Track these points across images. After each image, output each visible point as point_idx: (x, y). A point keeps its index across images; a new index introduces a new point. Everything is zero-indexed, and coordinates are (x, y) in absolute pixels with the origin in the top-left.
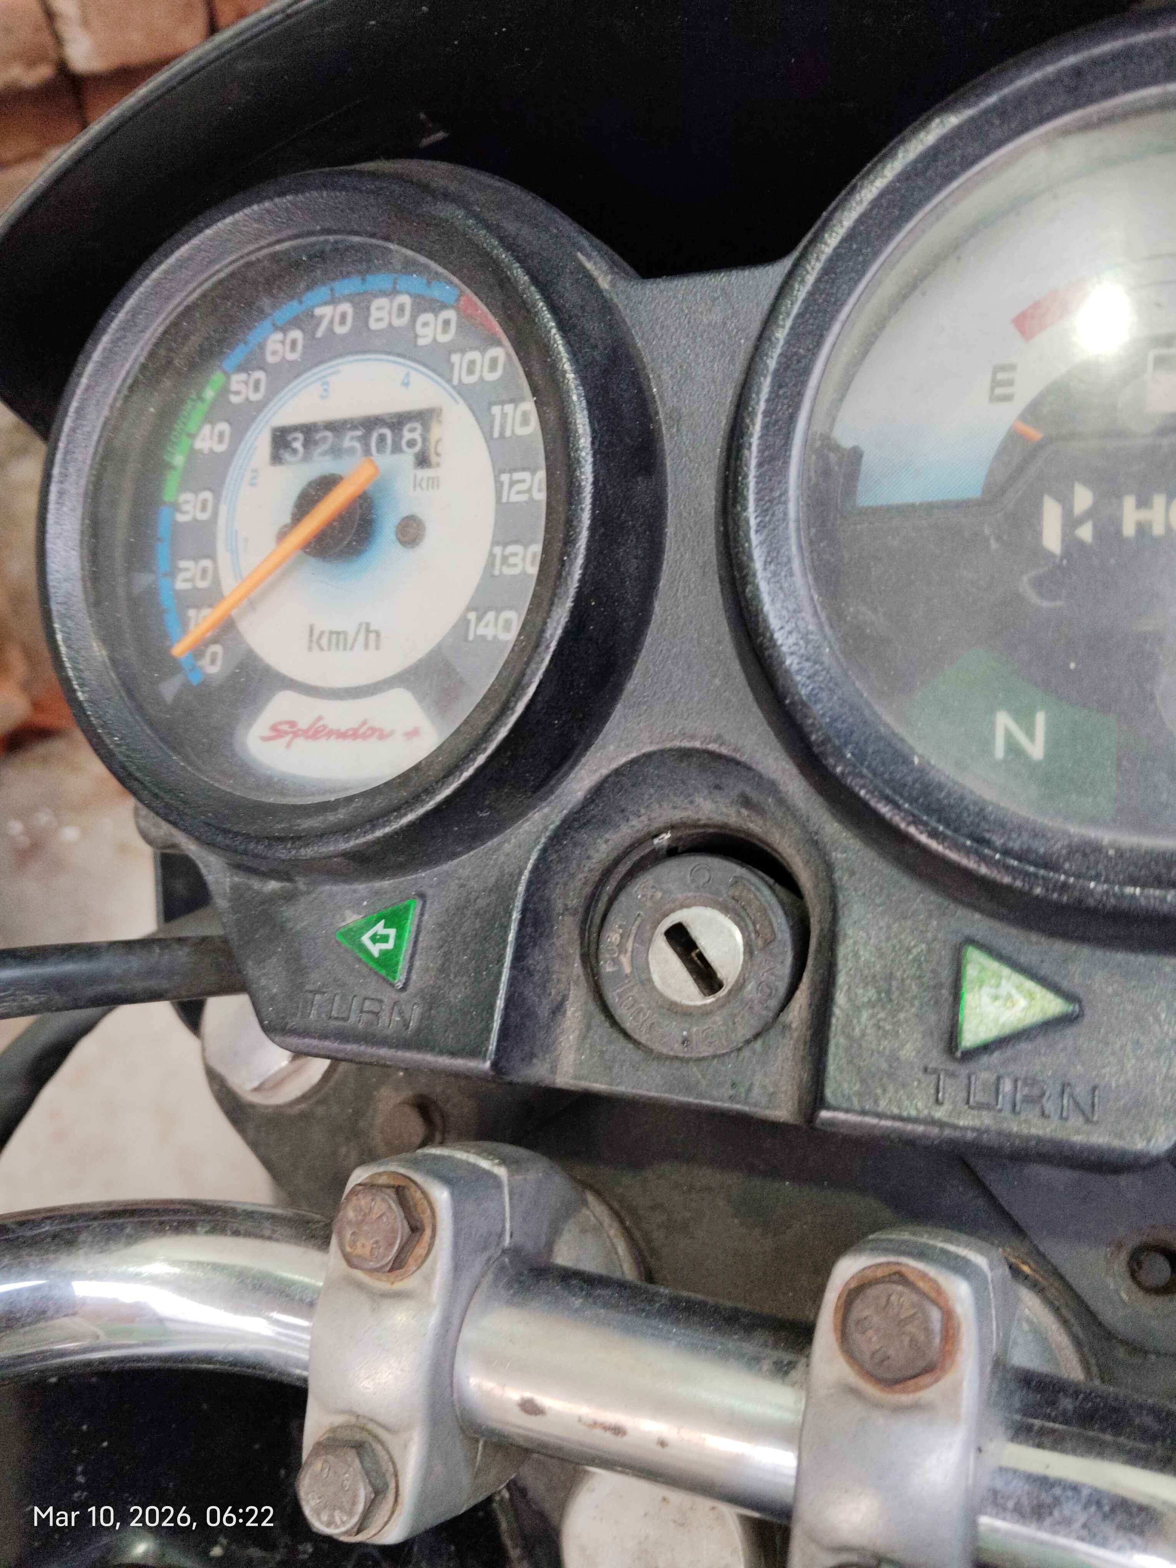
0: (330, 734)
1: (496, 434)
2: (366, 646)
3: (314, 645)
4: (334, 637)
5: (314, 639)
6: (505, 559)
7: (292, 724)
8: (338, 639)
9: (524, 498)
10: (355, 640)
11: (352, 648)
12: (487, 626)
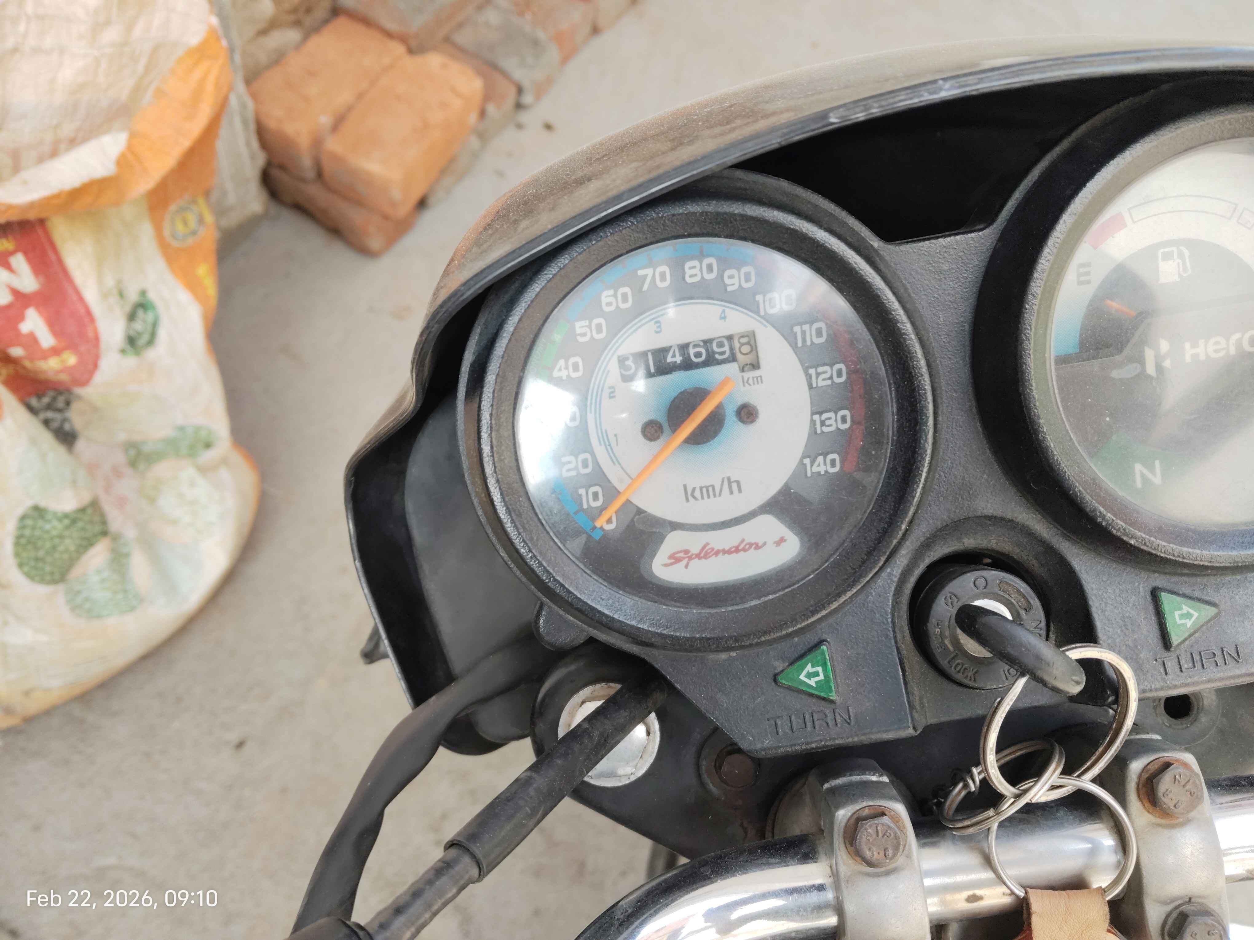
0: (717, 553)
1: (800, 344)
2: (731, 493)
3: (690, 498)
4: (704, 490)
5: (689, 494)
6: (823, 423)
7: (686, 552)
8: (708, 491)
9: (829, 382)
10: (721, 491)
11: (720, 495)
12: (819, 465)
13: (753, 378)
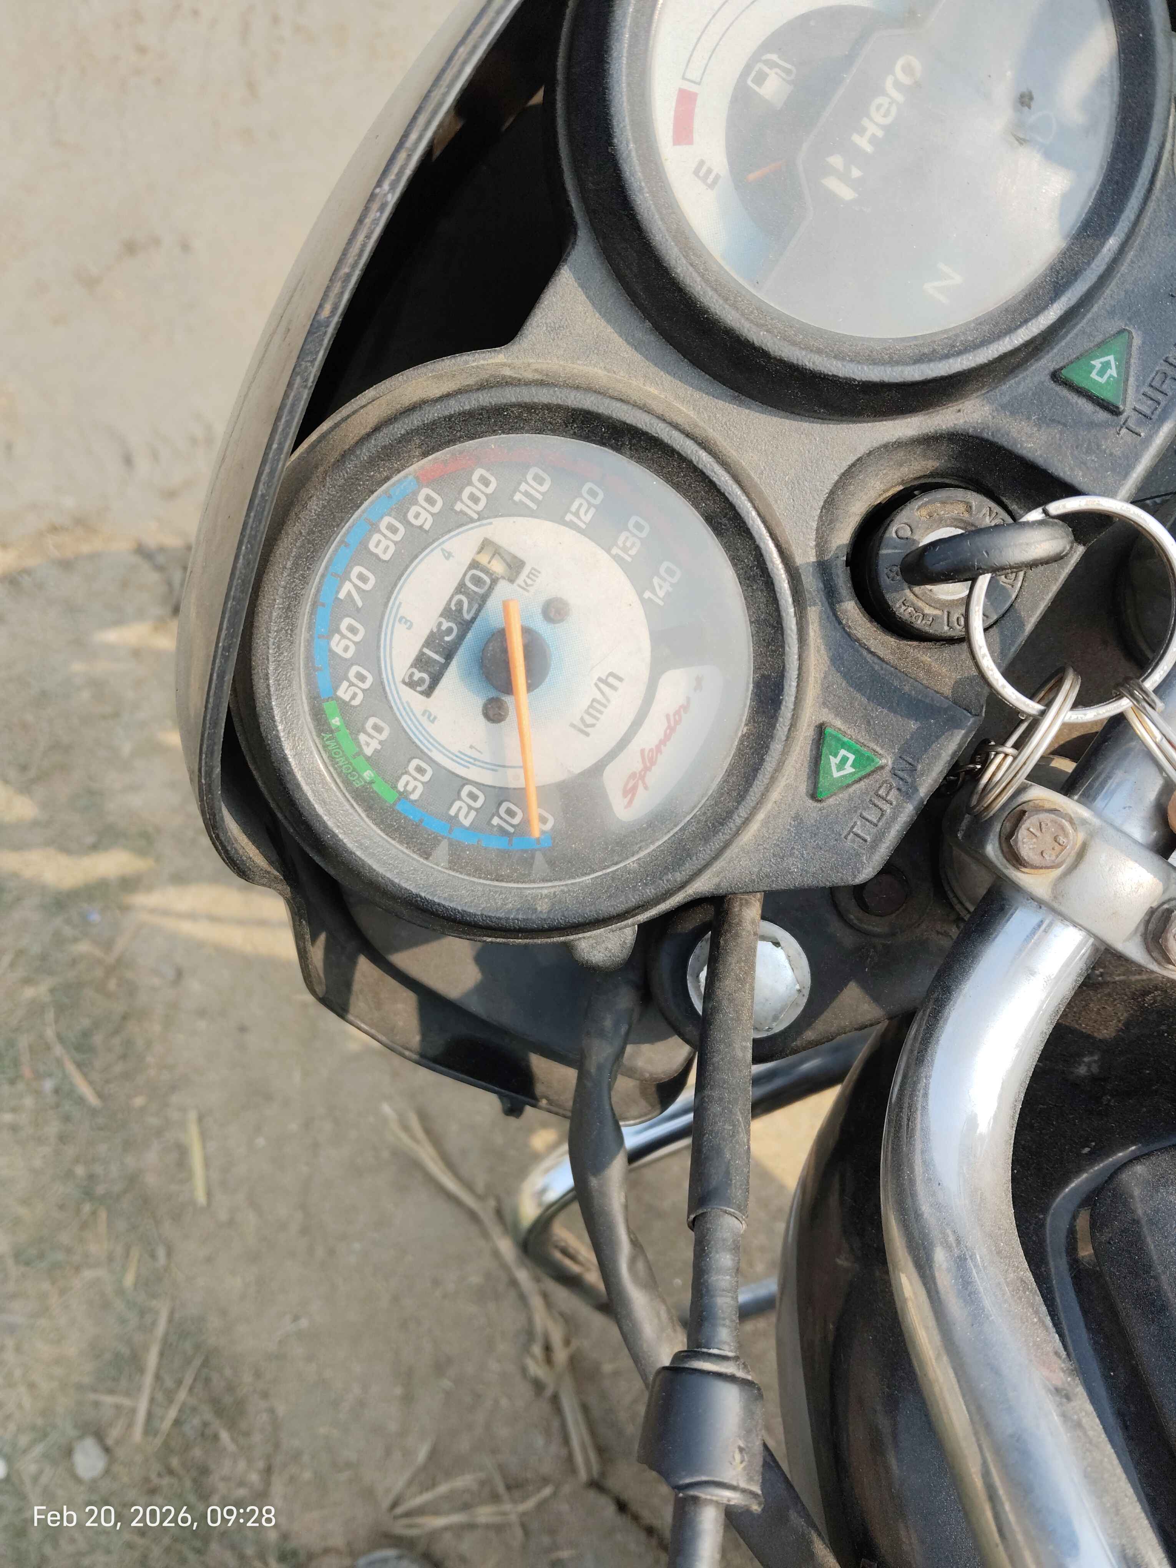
13: (528, 577)
